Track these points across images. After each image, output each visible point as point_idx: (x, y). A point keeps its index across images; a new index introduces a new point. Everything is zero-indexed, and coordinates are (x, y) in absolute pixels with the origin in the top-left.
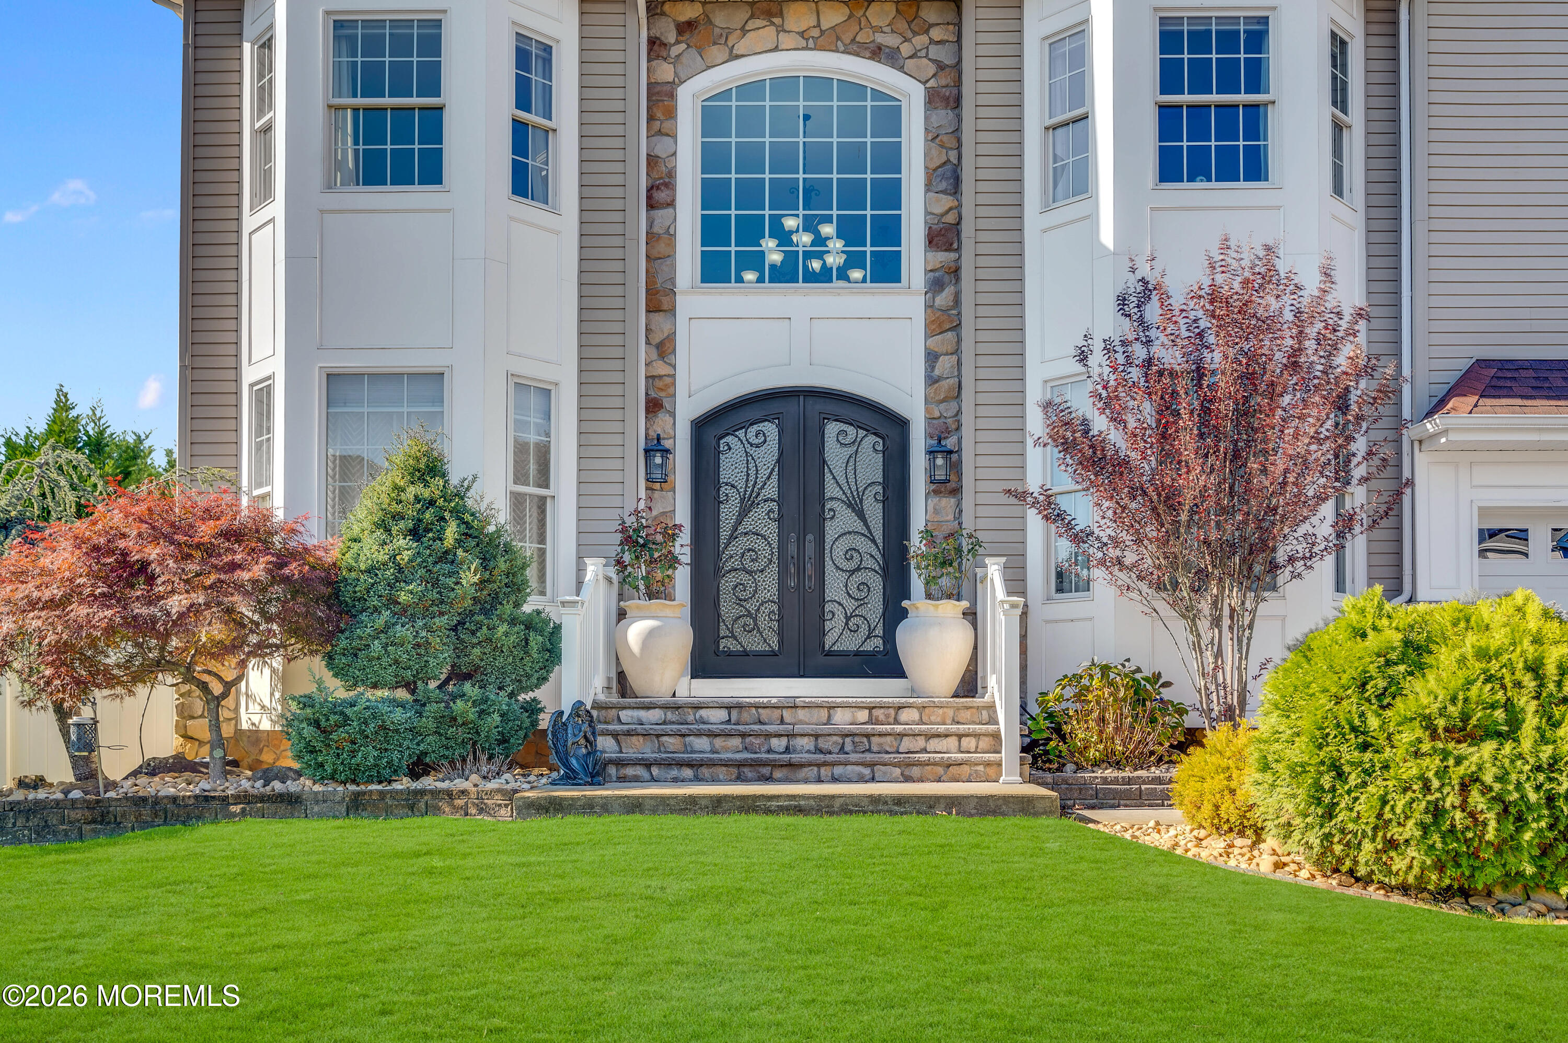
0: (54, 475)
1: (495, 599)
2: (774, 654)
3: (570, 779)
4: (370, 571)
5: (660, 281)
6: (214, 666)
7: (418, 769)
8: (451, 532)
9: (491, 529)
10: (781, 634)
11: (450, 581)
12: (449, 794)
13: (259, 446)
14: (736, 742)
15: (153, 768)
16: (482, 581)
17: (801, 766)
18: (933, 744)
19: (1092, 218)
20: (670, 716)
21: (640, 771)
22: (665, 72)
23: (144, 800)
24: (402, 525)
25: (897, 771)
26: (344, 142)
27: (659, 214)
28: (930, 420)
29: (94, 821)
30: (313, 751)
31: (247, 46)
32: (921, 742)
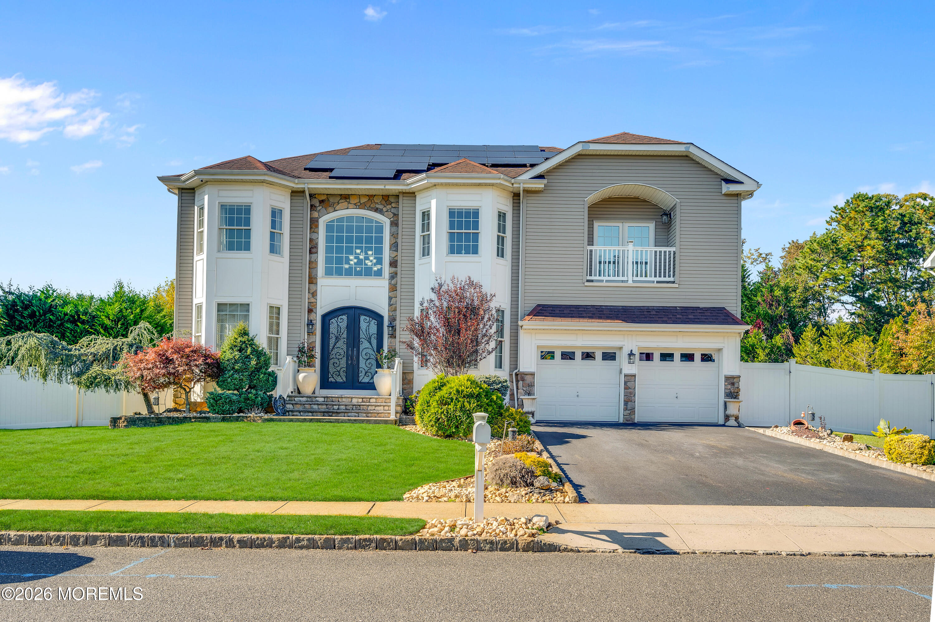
0: (143, 331)
1: (261, 368)
2: (344, 383)
3: (278, 414)
4: (228, 360)
5: (313, 274)
6: (187, 384)
7: (240, 411)
8: (249, 351)
9: (261, 349)
10: (346, 377)
11: (248, 363)
12: (246, 417)
13: (198, 321)
14: (325, 406)
15: (169, 411)
16: (257, 363)
17: (340, 413)
18: (377, 408)
19: (430, 263)
20: (308, 399)
21: (298, 413)
22: (316, 215)
23: (170, 417)
24: (236, 348)
25: (365, 415)
26: (223, 238)
27: (313, 255)
28: (389, 316)
29: (158, 422)
30: (213, 406)
31: (196, 207)
32: (374, 408)
